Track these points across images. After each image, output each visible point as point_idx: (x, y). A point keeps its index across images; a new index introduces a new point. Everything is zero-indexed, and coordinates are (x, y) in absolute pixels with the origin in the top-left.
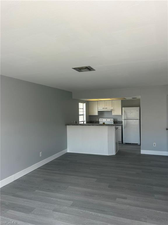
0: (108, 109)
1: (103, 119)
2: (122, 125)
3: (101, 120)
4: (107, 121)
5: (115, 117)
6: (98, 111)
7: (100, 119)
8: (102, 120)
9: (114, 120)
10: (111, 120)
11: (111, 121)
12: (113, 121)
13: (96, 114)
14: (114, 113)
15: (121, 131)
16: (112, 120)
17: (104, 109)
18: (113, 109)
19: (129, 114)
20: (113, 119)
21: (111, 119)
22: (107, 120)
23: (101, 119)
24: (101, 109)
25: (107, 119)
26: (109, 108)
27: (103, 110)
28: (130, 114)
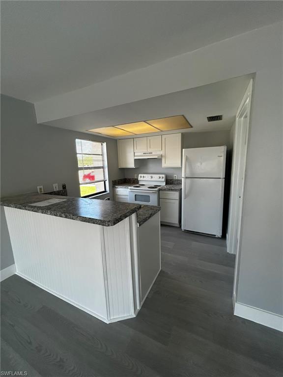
0: (155, 155)
1: (145, 175)
2: (181, 189)
3: (141, 177)
4: (152, 180)
5: (169, 172)
6: (135, 160)
7: (140, 175)
8: (144, 177)
9: (166, 177)
10: (160, 178)
11: (161, 180)
12: (163, 180)
13: (131, 165)
14: (166, 164)
15: (177, 202)
16: (163, 178)
17: (147, 156)
18: (163, 155)
19: (199, 164)
20: (164, 176)
21: (161, 176)
22: (152, 177)
23: (142, 175)
24: (140, 155)
25: (153, 175)
26: (156, 153)
27: (144, 156)
28: (201, 164)
